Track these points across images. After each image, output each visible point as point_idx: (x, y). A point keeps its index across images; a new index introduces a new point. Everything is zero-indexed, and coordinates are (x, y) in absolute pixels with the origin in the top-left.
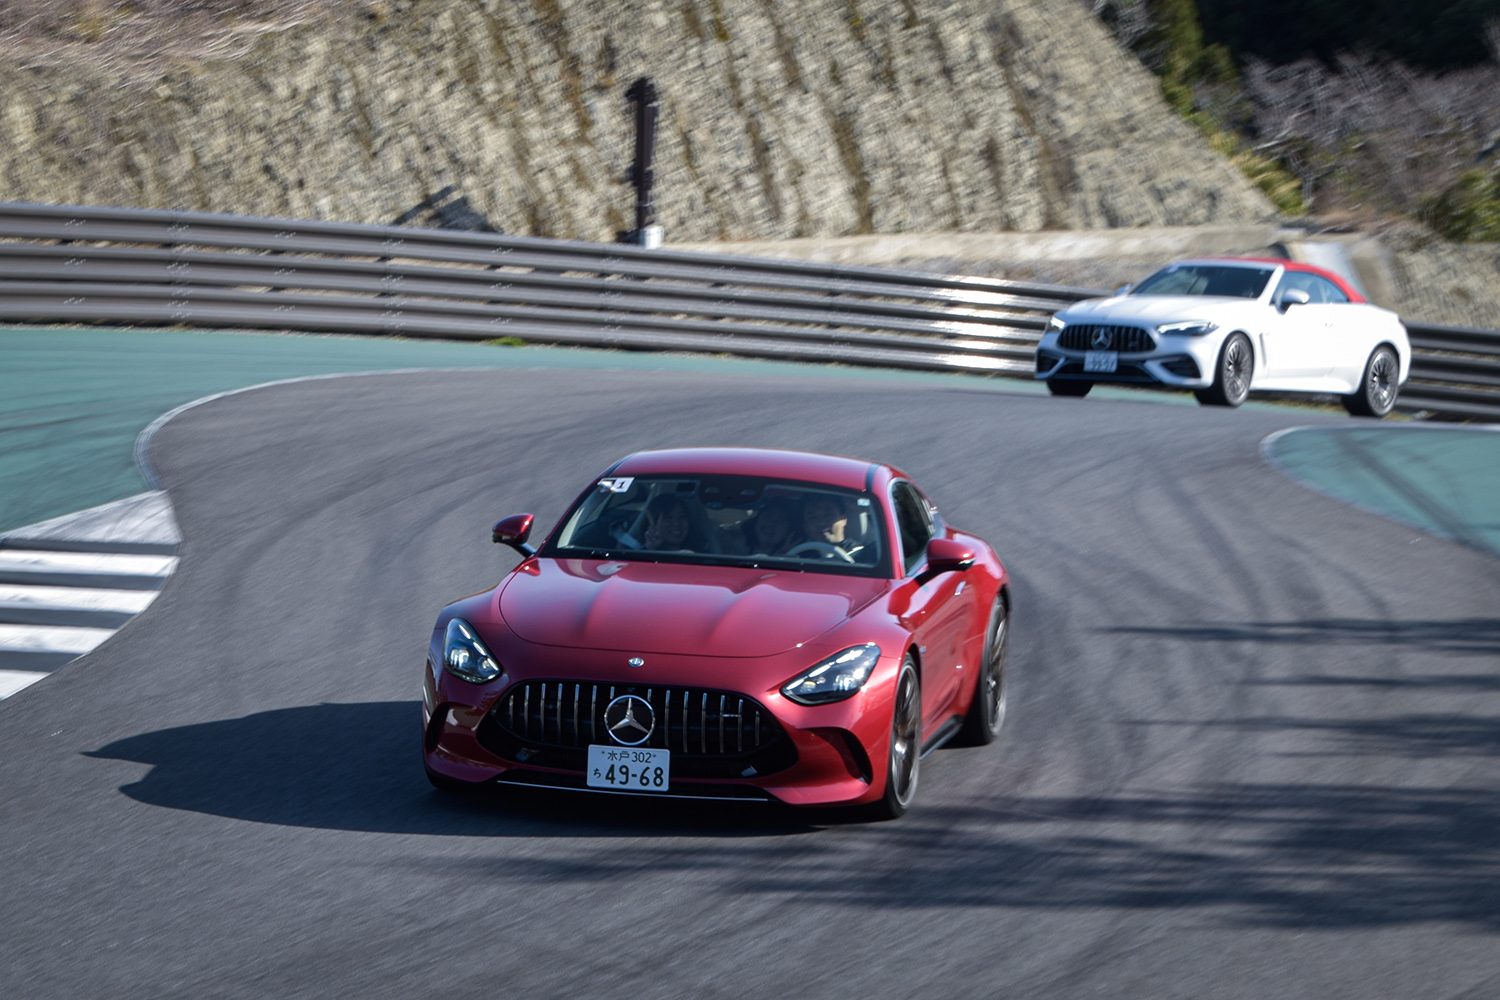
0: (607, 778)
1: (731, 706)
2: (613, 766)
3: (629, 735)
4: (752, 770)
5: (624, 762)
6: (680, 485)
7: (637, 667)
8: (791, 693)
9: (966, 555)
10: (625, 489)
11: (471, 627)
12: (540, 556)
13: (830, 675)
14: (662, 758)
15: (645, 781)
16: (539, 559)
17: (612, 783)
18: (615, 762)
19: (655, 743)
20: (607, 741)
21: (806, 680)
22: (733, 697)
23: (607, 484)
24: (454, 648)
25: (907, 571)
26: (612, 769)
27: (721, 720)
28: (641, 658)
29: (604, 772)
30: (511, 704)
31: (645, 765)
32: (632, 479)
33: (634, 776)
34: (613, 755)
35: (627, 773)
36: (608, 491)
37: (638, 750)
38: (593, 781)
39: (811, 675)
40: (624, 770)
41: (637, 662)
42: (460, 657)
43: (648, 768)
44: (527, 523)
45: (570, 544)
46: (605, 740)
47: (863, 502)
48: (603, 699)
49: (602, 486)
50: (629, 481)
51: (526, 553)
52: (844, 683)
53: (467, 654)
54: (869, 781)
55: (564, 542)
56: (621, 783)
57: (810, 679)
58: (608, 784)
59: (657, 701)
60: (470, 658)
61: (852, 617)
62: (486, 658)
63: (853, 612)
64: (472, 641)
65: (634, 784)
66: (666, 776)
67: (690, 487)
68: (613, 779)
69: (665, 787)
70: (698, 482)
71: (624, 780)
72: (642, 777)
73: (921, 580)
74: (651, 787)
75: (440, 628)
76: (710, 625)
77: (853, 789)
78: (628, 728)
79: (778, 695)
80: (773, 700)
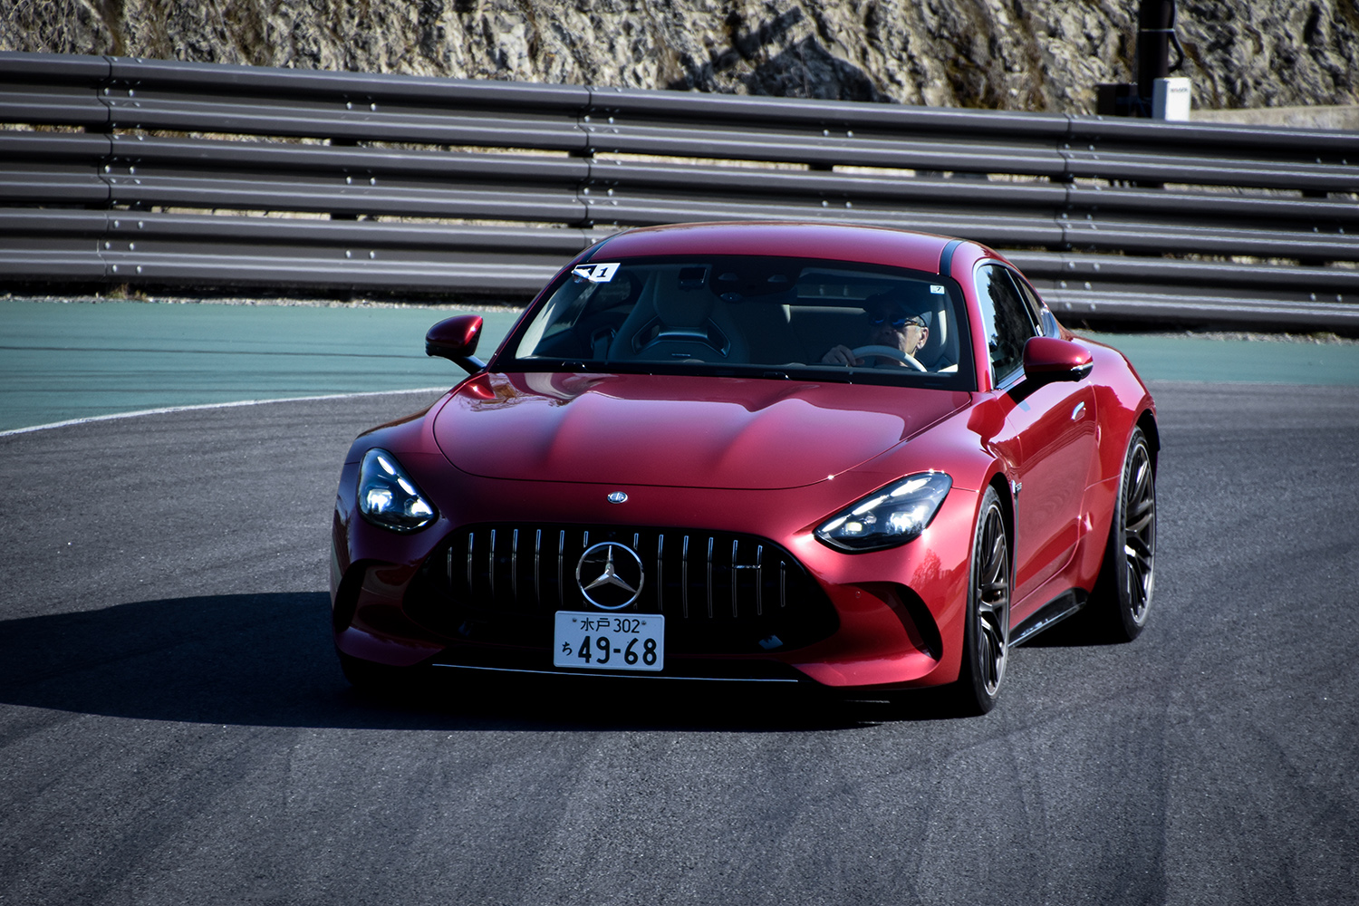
0: (581, 655)
1: (747, 555)
2: (588, 639)
3: (609, 596)
4: (776, 641)
5: (603, 632)
6: (683, 270)
7: (618, 505)
8: (828, 536)
9: (1079, 359)
10: (608, 278)
11: (394, 458)
12: (490, 372)
13: (883, 512)
14: (654, 626)
15: (631, 658)
16: (491, 375)
17: (588, 661)
18: (590, 633)
19: (644, 606)
20: (581, 605)
21: (849, 520)
22: (750, 540)
23: (584, 273)
24: (372, 488)
25: (997, 382)
26: (587, 642)
27: (734, 574)
28: (624, 491)
29: (576, 647)
30: (450, 559)
31: (631, 636)
32: (619, 264)
33: (617, 651)
34: (587, 623)
35: (607, 648)
36: (586, 282)
37: (622, 616)
38: (561, 659)
39: (857, 512)
40: (603, 643)
41: (618, 497)
42: (379, 500)
43: (635, 640)
44: (473, 329)
45: (534, 354)
46: (578, 604)
47: (936, 289)
48: (574, 548)
49: (577, 276)
50: (613, 268)
51: (472, 368)
52: (900, 522)
53: (389, 493)
54: (937, 654)
55: (526, 350)
56: (599, 661)
57: (853, 519)
58: (581, 663)
59: (647, 549)
60: (393, 501)
61: (909, 439)
62: (415, 499)
63: (911, 432)
64: (396, 477)
65: (617, 662)
66: (660, 651)
67: (698, 274)
68: (588, 657)
69: (659, 666)
70: (708, 267)
71: (603, 658)
72: (628, 653)
73: (1018, 394)
74: (640, 666)
75: (353, 462)
76: (716, 452)
77: (916, 665)
78: (608, 586)
79: (810, 537)
80: (803, 545)
